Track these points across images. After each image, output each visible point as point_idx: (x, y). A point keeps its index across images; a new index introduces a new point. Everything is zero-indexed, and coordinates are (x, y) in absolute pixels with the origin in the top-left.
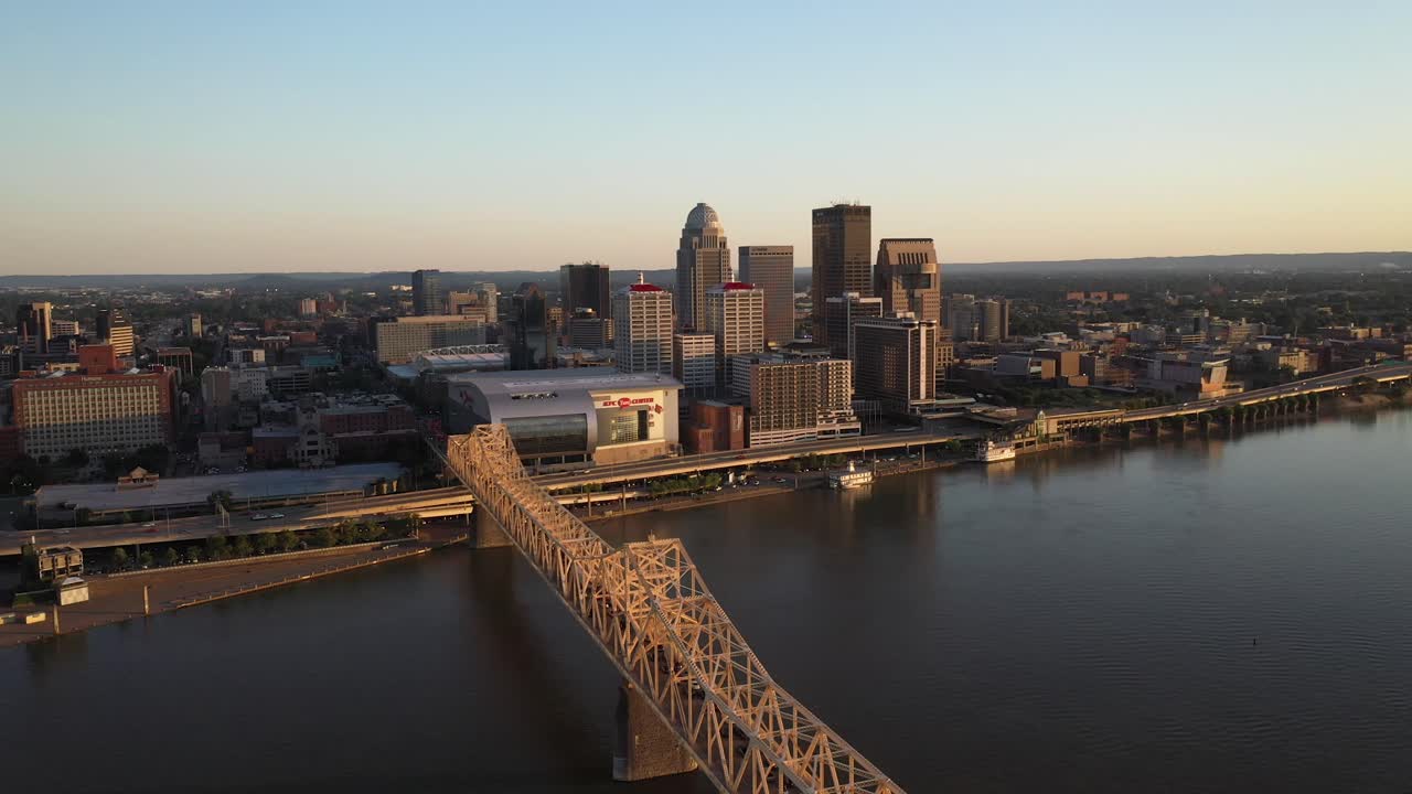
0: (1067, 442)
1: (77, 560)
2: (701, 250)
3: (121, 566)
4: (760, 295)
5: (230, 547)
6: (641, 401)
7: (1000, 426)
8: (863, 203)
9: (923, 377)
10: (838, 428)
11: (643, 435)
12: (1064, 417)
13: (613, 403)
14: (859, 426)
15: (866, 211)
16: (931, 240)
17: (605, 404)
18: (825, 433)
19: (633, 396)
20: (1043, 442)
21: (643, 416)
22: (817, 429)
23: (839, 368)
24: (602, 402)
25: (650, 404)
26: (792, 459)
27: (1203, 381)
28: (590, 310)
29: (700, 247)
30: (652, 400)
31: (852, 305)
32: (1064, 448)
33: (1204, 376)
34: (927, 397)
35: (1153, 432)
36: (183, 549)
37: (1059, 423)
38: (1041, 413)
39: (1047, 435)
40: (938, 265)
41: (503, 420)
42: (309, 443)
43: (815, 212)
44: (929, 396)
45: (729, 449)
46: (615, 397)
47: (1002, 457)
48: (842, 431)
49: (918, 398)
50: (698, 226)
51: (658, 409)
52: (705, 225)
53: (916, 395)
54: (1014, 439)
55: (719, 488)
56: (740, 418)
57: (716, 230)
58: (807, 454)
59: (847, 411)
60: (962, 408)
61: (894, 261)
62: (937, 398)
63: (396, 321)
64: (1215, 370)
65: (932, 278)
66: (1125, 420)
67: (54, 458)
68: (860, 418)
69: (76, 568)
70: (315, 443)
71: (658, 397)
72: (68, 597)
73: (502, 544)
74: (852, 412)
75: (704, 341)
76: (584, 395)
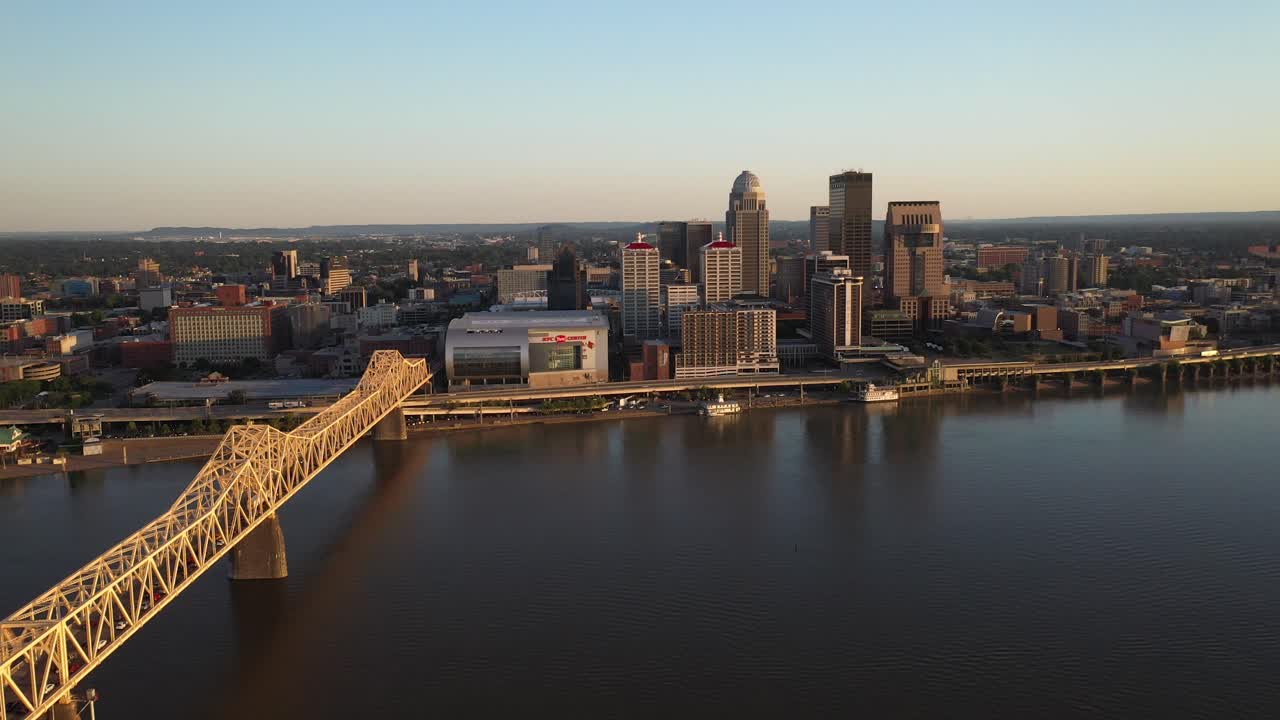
0: (965, 387)
1: (97, 427)
2: (742, 212)
3: (132, 434)
4: (739, 253)
5: (204, 427)
6: (575, 338)
7: (896, 371)
8: (865, 171)
9: (848, 327)
10: (757, 367)
11: (578, 366)
12: (967, 366)
13: (551, 339)
14: (778, 367)
15: (868, 178)
16: (937, 203)
17: (544, 339)
18: (745, 371)
19: (568, 334)
20: (938, 387)
21: (578, 349)
22: (737, 367)
23: (765, 317)
24: (541, 338)
25: (583, 341)
26: (687, 390)
27: (1161, 338)
28: (669, 262)
29: (741, 209)
30: (585, 338)
31: (820, 262)
32: (960, 394)
33: (1163, 334)
34: (852, 344)
35: (1067, 383)
36: (174, 427)
37: (959, 372)
38: (936, 362)
39: (943, 382)
40: (942, 225)
41: (455, 348)
42: (345, 361)
43: (831, 178)
44: (854, 342)
45: (656, 379)
46: (553, 334)
47: (883, 398)
48: (761, 370)
49: (844, 344)
50: (742, 191)
51: (590, 345)
52: (745, 189)
53: (842, 342)
54: (905, 383)
55: (605, 410)
56: (666, 355)
57: (755, 194)
58: (701, 387)
59: (770, 353)
60: (881, 355)
61: (897, 221)
62: (862, 346)
63: (512, 268)
64: (1174, 329)
65: (935, 238)
66: (1035, 372)
67: (190, 363)
68: (781, 360)
69: (96, 432)
70: (349, 361)
71: (591, 336)
72: (88, 451)
73: (393, 439)
74: (775, 354)
75: (687, 290)
76: (523, 332)
